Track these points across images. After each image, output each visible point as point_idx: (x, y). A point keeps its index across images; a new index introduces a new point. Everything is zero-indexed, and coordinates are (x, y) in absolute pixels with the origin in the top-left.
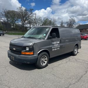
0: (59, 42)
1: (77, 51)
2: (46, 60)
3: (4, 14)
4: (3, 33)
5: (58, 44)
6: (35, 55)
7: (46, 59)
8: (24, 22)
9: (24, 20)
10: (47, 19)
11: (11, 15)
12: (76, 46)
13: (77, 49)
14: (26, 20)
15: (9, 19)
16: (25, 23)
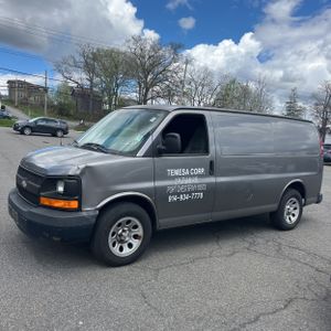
0: (201, 171)
1: (297, 212)
2: (136, 237)
3: (82, 60)
4: (64, 126)
5: (199, 176)
6: (84, 214)
7: (140, 231)
8: (147, 90)
9: (146, 83)
10: (233, 82)
11: (104, 65)
12: (294, 191)
13: (297, 205)
14: (153, 85)
15: (96, 80)
16: (149, 96)
